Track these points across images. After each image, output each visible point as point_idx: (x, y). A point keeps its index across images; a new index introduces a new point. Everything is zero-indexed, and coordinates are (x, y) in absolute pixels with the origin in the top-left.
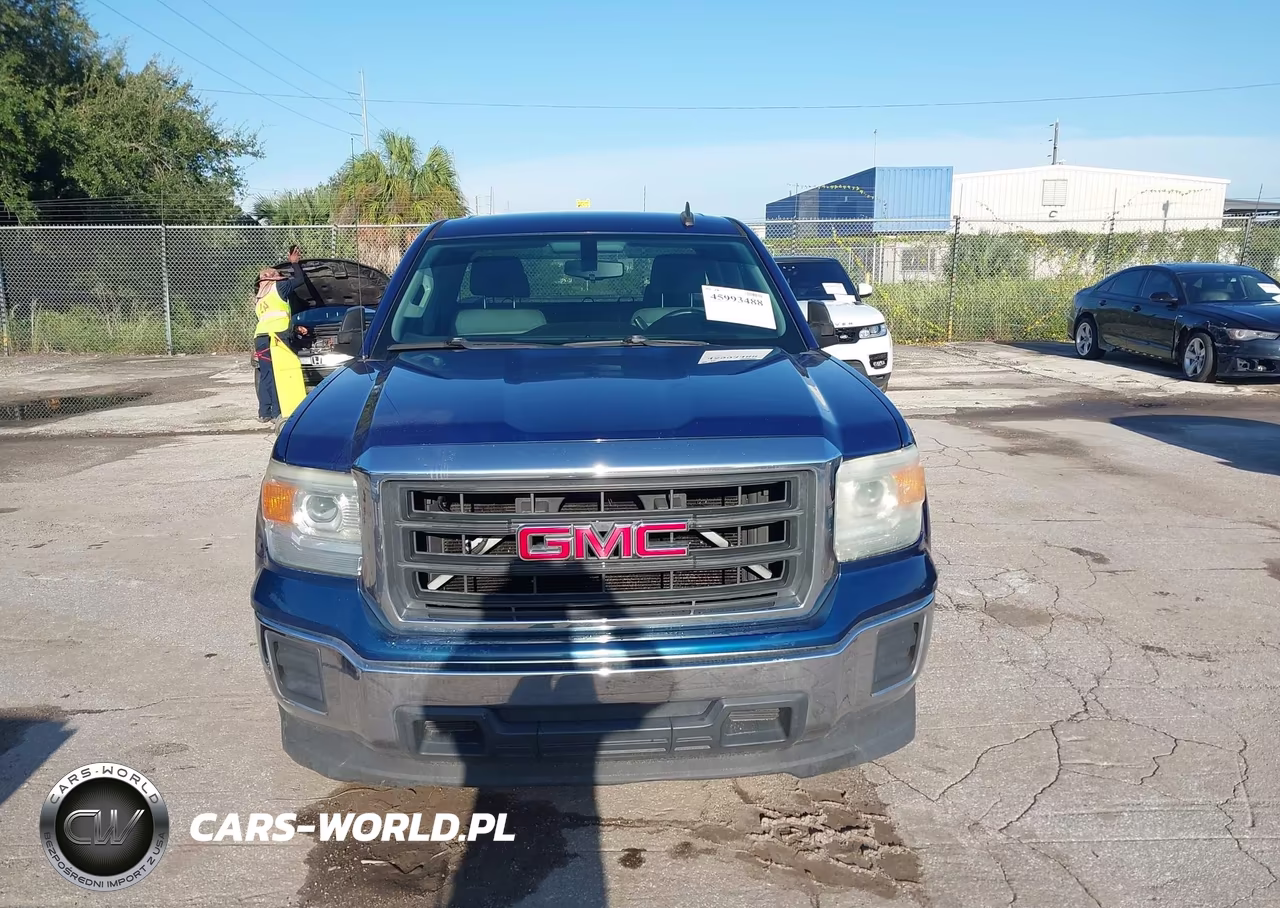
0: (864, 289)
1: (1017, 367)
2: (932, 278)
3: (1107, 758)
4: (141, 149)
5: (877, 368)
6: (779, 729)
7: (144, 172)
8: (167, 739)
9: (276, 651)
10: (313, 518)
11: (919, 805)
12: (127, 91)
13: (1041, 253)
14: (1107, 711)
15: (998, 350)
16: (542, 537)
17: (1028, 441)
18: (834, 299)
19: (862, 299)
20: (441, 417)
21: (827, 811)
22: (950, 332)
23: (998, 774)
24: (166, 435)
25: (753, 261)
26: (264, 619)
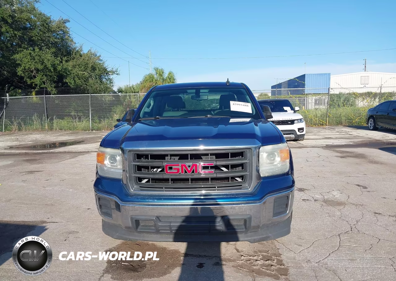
0: (297, 108)
1: (348, 133)
2: (324, 107)
3: (356, 244)
4: (86, 74)
5: (300, 132)
6: (243, 227)
7: (86, 80)
8: (73, 230)
9: (99, 201)
10: (110, 162)
11: (292, 255)
12: (83, 57)
13: (360, 99)
14: (358, 231)
15: (343, 128)
16: (172, 167)
17: (348, 154)
18: (287, 112)
19: (296, 112)
20: (145, 134)
21: (262, 255)
22: (327, 123)
23: (319, 247)
24: (87, 152)
25: (247, 94)
26: (97, 192)
